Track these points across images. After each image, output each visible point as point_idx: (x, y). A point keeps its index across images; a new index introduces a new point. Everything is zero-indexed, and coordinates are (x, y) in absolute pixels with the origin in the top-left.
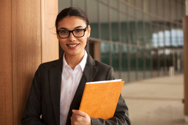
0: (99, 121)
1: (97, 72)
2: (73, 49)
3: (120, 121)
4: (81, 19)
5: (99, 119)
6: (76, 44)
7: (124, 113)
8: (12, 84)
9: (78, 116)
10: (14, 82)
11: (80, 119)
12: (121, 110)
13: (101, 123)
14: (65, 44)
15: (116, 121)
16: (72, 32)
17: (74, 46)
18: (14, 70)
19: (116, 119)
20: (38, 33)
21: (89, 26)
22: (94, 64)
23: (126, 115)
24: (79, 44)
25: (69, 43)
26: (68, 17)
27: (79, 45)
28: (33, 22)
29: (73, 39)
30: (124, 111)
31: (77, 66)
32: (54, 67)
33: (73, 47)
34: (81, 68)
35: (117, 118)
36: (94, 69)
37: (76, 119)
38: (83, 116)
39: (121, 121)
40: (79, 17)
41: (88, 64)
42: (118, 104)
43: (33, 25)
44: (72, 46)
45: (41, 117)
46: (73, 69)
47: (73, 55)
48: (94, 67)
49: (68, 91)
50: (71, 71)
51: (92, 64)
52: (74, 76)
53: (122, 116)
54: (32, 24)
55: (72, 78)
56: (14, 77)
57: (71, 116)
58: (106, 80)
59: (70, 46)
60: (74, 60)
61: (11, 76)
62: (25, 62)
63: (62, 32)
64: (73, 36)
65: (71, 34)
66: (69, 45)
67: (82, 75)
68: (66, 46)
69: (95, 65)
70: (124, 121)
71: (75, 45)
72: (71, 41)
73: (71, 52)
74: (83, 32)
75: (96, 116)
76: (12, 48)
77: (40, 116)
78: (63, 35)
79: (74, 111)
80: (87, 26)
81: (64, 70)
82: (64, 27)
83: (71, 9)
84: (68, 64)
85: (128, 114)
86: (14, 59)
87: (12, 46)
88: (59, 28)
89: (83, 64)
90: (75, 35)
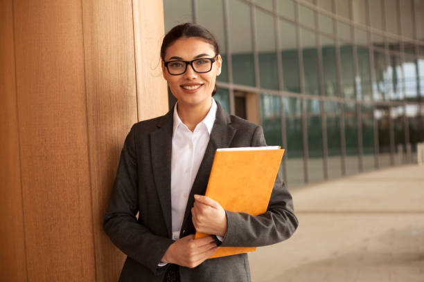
0: (239, 217)
1: (234, 135)
2: (192, 93)
3: (277, 218)
4: (206, 42)
5: (241, 214)
6: (197, 85)
7: (284, 204)
8: (89, 163)
9: (205, 206)
10: (91, 159)
11: (207, 210)
12: (279, 199)
13: (243, 220)
14: (178, 85)
15: (270, 218)
16: (191, 63)
17: (193, 88)
18: (91, 138)
19: (270, 215)
20: (131, 73)
21: (219, 56)
22: (230, 122)
23: (288, 207)
24: (202, 85)
25: (186, 82)
26: (184, 38)
27: (203, 87)
28: (121, 54)
29: (192, 75)
30: (285, 201)
31: (198, 126)
32: (159, 128)
33: (192, 90)
34: (206, 129)
35: (272, 213)
36: (230, 131)
37: (201, 212)
38: (212, 207)
39: (280, 218)
40: (202, 39)
41: (218, 121)
42: (273, 190)
43: (121, 59)
44: (189, 88)
45: (137, 216)
46: (192, 130)
47: (193, 105)
48: (230, 126)
49: (185, 169)
50: (189, 134)
51: (226, 121)
52: (194, 143)
53: (280, 209)
54: (120, 57)
55: (191, 146)
56: (91, 150)
57: (193, 206)
58: (251, 146)
59: (187, 88)
60: (194, 115)
61: (86, 149)
62: (110, 125)
63: (172, 65)
64: (192, 70)
65: (189, 67)
66: (186, 85)
67: (208, 141)
68: (179, 89)
69: (230, 124)
70: (285, 218)
71: (196, 87)
72: (188, 79)
73: (189, 99)
74: (209, 64)
75: (236, 209)
76: (86, 100)
77: (136, 214)
78: (175, 69)
79: (197, 197)
80: (217, 55)
81: (177, 132)
82: (176, 55)
83: (188, 26)
84: (183, 121)
85: (291, 206)
86: (91, 120)
87: (86, 96)
88: (167, 59)
89: (209, 121)
90: (195, 69)
